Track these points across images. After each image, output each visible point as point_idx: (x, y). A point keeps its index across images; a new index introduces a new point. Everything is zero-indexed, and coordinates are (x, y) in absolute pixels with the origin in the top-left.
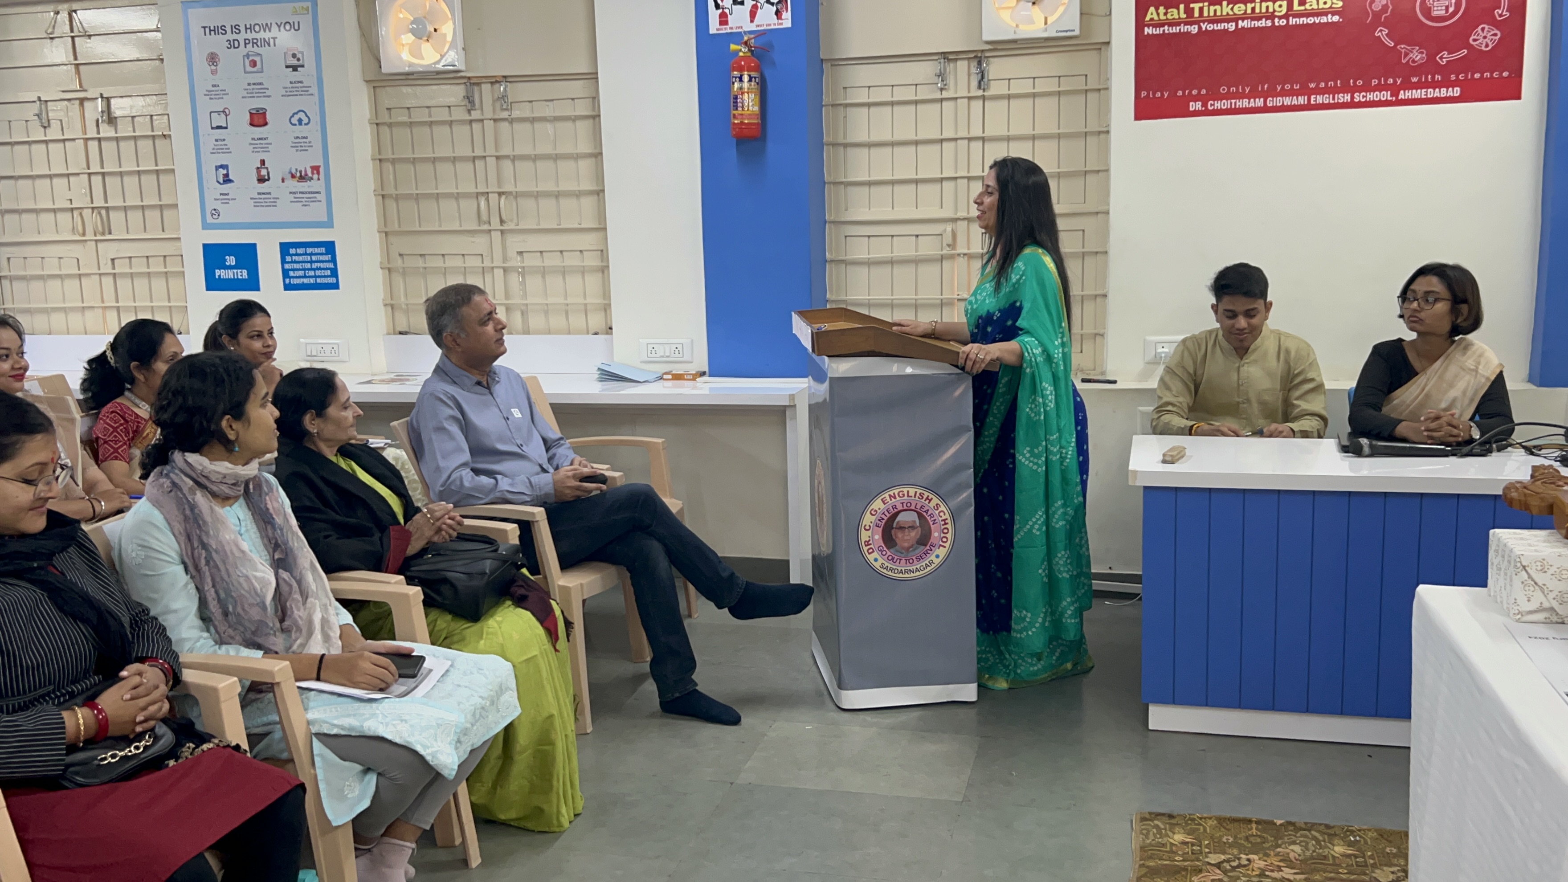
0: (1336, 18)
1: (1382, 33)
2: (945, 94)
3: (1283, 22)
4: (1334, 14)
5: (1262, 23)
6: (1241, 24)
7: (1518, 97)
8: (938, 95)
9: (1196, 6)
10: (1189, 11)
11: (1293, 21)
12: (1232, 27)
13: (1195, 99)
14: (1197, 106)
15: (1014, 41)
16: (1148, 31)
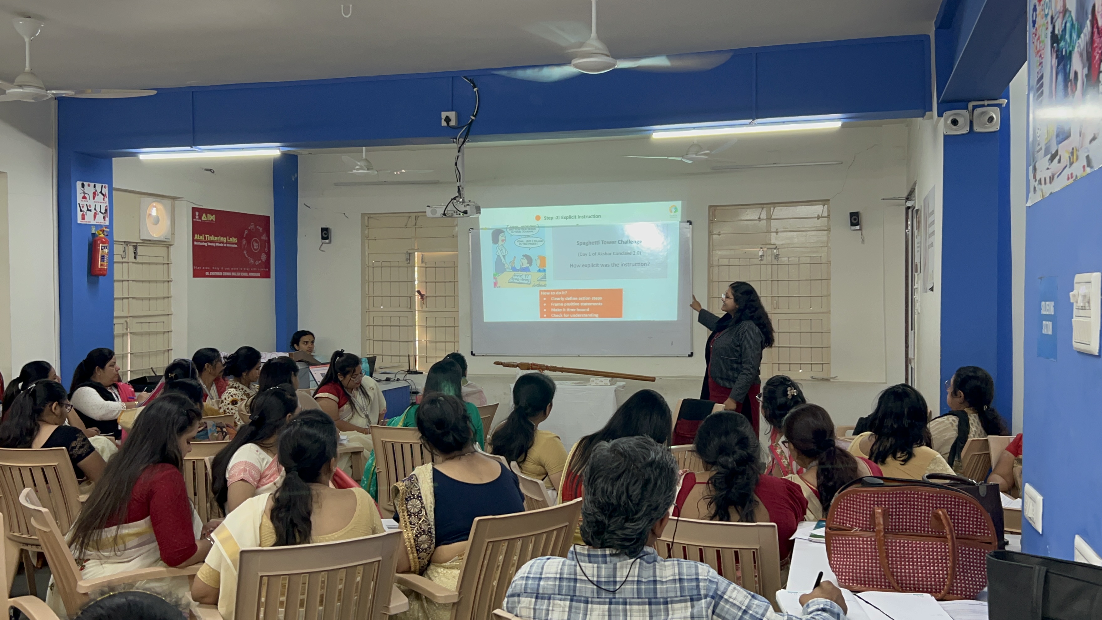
0: (236, 246)
1: (245, 252)
2: (124, 260)
3: (225, 245)
4: (236, 244)
5: (221, 245)
6: (217, 244)
7: (269, 277)
8: (121, 260)
9: (206, 236)
10: (205, 237)
11: (228, 245)
12: (214, 245)
13: (207, 271)
14: (207, 273)
15: (150, 241)
16: (196, 243)
